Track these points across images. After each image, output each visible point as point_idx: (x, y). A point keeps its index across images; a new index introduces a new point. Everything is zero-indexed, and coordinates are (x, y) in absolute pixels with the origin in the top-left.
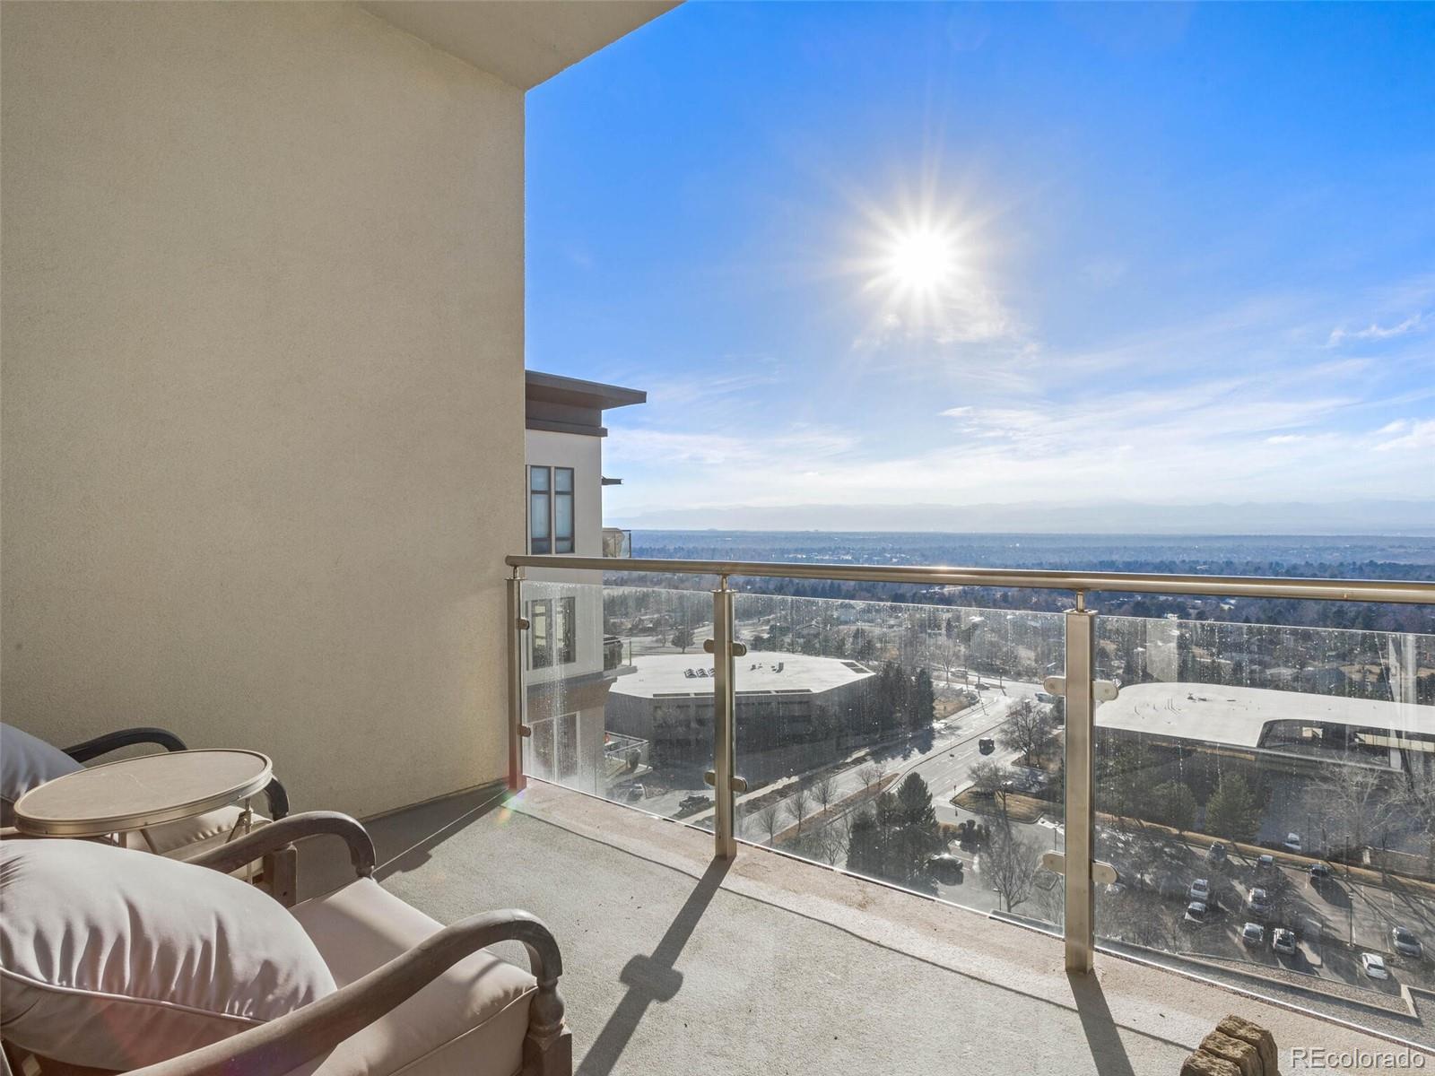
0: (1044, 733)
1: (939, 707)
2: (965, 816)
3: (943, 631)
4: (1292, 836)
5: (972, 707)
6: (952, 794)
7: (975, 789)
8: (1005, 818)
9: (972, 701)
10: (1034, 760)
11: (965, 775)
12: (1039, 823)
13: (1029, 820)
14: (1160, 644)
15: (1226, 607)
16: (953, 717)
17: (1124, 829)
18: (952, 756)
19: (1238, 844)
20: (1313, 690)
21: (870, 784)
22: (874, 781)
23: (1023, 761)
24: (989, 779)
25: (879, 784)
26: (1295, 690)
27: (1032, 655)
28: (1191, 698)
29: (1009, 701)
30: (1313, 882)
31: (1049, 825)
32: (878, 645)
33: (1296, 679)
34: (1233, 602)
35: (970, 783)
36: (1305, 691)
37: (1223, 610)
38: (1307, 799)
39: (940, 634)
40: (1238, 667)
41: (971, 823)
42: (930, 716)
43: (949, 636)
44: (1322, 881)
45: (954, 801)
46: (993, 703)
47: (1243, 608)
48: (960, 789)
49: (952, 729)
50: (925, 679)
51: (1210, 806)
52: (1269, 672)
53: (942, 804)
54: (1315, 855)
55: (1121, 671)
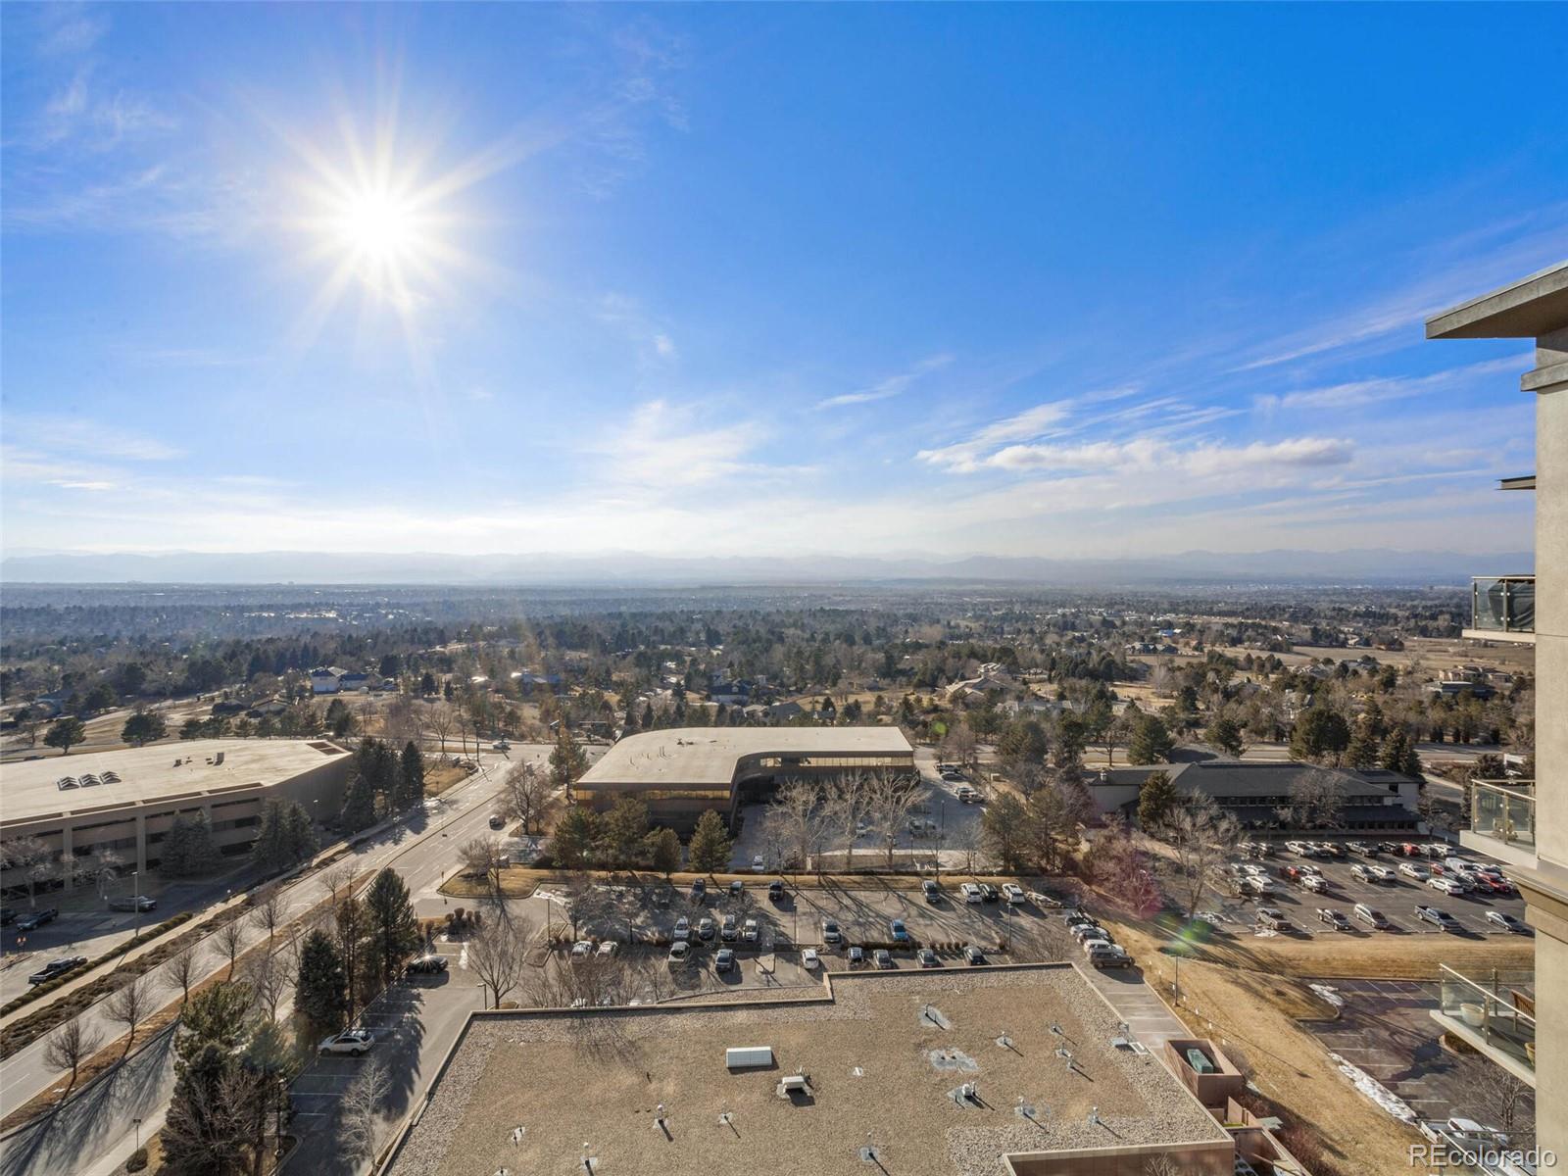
0: (542, 797)
1: (430, 779)
3: (442, 695)
4: (758, 858)
5: (471, 777)
6: (439, 882)
7: (466, 872)
8: (500, 897)
9: (470, 769)
10: (533, 827)
11: (455, 858)
12: (535, 895)
13: (525, 894)
14: (659, 691)
15: (715, 653)
16: (449, 791)
17: (616, 880)
18: (444, 836)
19: (715, 876)
20: (776, 724)
21: (337, 890)
22: (343, 885)
23: (523, 830)
24: (480, 858)
25: (350, 887)
26: (765, 725)
27: (536, 713)
28: (680, 743)
29: (510, 765)
30: (772, 897)
31: (544, 895)
32: (360, 718)
33: (766, 714)
34: (721, 647)
35: (459, 867)
36: (772, 725)
37: (712, 656)
38: (768, 824)
39: (439, 699)
40: (722, 709)
41: (459, 912)
42: (419, 792)
43: (449, 699)
44: (781, 898)
45: (442, 890)
46: (493, 770)
47: (728, 653)
48: (448, 875)
49: (445, 804)
50: (412, 754)
51: (693, 845)
52: (745, 710)
53: (428, 897)
54: (775, 873)
55: (623, 722)
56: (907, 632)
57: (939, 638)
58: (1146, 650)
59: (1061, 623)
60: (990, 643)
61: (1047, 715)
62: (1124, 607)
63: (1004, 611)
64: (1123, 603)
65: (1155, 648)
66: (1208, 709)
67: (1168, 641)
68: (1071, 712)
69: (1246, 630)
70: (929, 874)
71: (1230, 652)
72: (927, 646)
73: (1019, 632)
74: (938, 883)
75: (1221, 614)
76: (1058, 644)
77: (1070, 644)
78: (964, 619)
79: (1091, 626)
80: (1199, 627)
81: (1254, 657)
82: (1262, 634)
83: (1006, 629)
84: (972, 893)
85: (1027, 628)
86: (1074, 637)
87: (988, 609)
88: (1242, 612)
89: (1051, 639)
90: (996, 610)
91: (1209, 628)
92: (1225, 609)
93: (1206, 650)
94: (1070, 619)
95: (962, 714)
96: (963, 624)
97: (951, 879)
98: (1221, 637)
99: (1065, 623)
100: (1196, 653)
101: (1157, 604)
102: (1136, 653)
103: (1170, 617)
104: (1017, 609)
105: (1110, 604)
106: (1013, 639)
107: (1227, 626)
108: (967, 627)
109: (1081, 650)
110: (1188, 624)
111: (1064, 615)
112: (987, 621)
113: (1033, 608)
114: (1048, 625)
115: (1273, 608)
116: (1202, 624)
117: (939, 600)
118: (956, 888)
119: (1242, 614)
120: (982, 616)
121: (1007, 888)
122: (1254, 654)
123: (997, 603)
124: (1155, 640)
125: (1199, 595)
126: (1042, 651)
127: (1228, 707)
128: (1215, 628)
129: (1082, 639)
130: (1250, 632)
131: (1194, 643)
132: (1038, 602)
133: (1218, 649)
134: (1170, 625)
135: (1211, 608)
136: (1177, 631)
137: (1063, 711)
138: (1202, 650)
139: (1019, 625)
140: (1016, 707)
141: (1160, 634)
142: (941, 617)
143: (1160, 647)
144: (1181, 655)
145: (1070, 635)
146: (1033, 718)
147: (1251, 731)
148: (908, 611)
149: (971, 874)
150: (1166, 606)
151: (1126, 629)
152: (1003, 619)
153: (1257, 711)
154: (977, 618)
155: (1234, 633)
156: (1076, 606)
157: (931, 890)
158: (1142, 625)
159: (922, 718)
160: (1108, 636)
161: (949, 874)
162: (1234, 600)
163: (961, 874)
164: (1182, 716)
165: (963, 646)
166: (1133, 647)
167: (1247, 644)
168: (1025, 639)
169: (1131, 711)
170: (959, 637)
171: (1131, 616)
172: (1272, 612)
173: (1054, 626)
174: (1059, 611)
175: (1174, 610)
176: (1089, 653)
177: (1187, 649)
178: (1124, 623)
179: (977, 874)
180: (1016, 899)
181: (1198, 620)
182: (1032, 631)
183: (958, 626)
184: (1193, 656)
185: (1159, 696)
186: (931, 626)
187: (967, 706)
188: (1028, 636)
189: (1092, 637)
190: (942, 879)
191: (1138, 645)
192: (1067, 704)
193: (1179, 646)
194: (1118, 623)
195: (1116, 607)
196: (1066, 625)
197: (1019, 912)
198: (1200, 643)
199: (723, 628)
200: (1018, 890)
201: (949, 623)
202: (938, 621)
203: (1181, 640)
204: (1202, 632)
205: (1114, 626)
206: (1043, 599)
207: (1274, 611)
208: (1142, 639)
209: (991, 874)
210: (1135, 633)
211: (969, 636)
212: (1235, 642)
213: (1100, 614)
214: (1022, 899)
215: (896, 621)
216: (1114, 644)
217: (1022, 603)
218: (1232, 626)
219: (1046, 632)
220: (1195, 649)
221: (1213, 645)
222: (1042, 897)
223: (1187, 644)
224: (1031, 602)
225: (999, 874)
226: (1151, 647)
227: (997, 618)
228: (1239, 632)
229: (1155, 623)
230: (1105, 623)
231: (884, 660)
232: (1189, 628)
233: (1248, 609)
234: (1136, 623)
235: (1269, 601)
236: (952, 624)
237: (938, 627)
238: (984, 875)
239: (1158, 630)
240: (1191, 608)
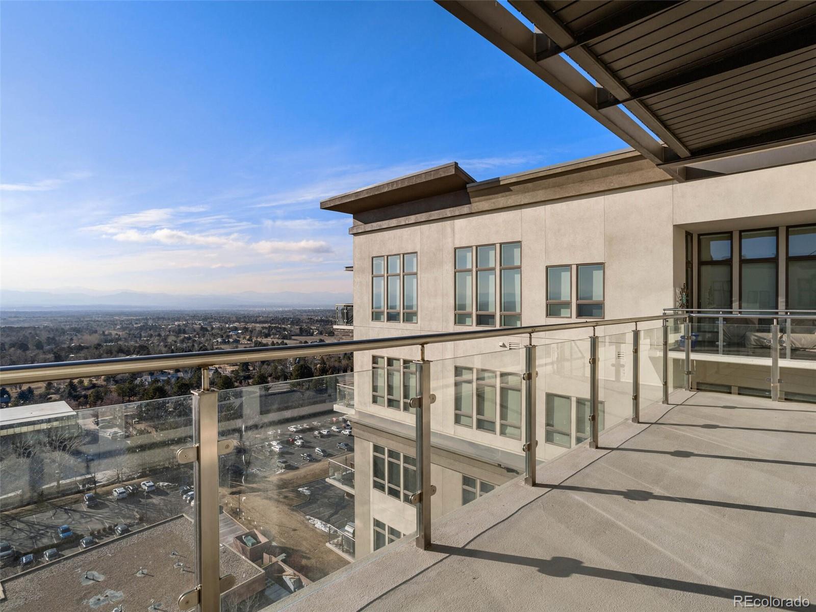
56: (72, 339)
57: (96, 342)
58: (224, 342)
59: (177, 330)
60: (132, 343)
61: (168, 382)
62: (212, 320)
63: (142, 324)
64: (212, 318)
65: (229, 341)
66: (254, 369)
67: (235, 337)
68: (182, 378)
69: (272, 330)
70: (89, 489)
71: (264, 341)
72: (87, 348)
73: (151, 336)
74: (96, 493)
75: (260, 322)
76: (175, 342)
77: (182, 341)
78: (114, 330)
79: (195, 331)
80: (250, 329)
81: (275, 342)
82: (279, 331)
83: (143, 334)
84: (120, 493)
85: (157, 333)
86: (185, 337)
87: (131, 323)
88: (270, 321)
89: (171, 339)
90: (136, 324)
91: (255, 329)
92: (263, 320)
93: (253, 340)
94: (183, 327)
95: (113, 387)
96: (114, 333)
97: (104, 489)
98: (260, 334)
99: (180, 330)
100: (249, 342)
101: (229, 318)
102: (219, 344)
103: (236, 324)
104: (150, 323)
105: (205, 319)
106: (147, 340)
107: (263, 328)
108: (117, 334)
109: (188, 344)
110: (245, 328)
111: (179, 325)
112: (131, 330)
113: (160, 322)
114: (169, 331)
115: (284, 319)
116: (252, 327)
117: (97, 319)
118: (110, 493)
119: (270, 322)
120: (127, 328)
121: (144, 484)
122: (275, 341)
123: (137, 320)
124: (228, 337)
125: (251, 313)
126: (166, 346)
127: (263, 367)
128: (258, 329)
129: (189, 338)
130: (274, 331)
131: (248, 337)
132: (164, 318)
133: (259, 340)
134: (236, 329)
135: (256, 320)
136: (240, 332)
137: (178, 378)
138: (252, 341)
139: (152, 332)
140: (149, 379)
141: (231, 333)
142: (98, 329)
143: (231, 340)
144: (242, 344)
145: (182, 336)
146: (160, 384)
147: (273, 378)
148: (73, 326)
149: (120, 482)
150: (234, 319)
151: (213, 331)
152: (141, 328)
153: (276, 368)
154: (123, 329)
155: (266, 331)
156: (186, 320)
157: (90, 499)
158: (222, 329)
159: (83, 393)
160: (204, 336)
161: (104, 486)
162: (266, 315)
163: (113, 484)
164: (242, 374)
165: (114, 346)
166: (217, 341)
167: (272, 336)
168: (155, 340)
169: (216, 374)
170: (111, 341)
171: (216, 325)
172: (283, 321)
173: (173, 332)
174: (176, 323)
175: (238, 320)
176: (193, 345)
177: (245, 340)
178: (213, 328)
179: (124, 481)
180: (150, 489)
181: (250, 326)
182: (159, 335)
183: (110, 334)
184: (247, 344)
185: (230, 366)
186: (90, 335)
187: (116, 382)
188: (157, 338)
189: (195, 336)
190: (98, 490)
191: (220, 340)
192: (181, 374)
193: (240, 339)
194: (209, 329)
195: (208, 320)
196: (179, 331)
197: (152, 496)
198: (251, 337)
200: (151, 484)
201: (104, 332)
202: (96, 332)
203: (242, 336)
204: (251, 332)
205: (206, 330)
206: (166, 316)
207: (284, 320)
208: (222, 337)
209: (134, 479)
210: (218, 334)
211: (119, 339)
212: (267, 336)
213: (200, 324)
214: (154, 488)
215: (63, 332)
216: (207, 340)
217: (153, 319)
218: (266, 328)
219: (168, 335)
220: (248, 340)
221: (257, 338)
222: (166, 484)
223: (244, 338)
224: (159, 319)
225: (138, 478)
226: (227, 340)
227: (137, 328)
228: (269, 331)
229: (229, 328)
230: (202, 329)
232: (246, 330)
233: (273, 320)
234: (219, 328)
235: (282, 316)
236: (106, 333)
237: (96, 335)
238: (129, 480)
239: (230, 332)
240: (247, 320)
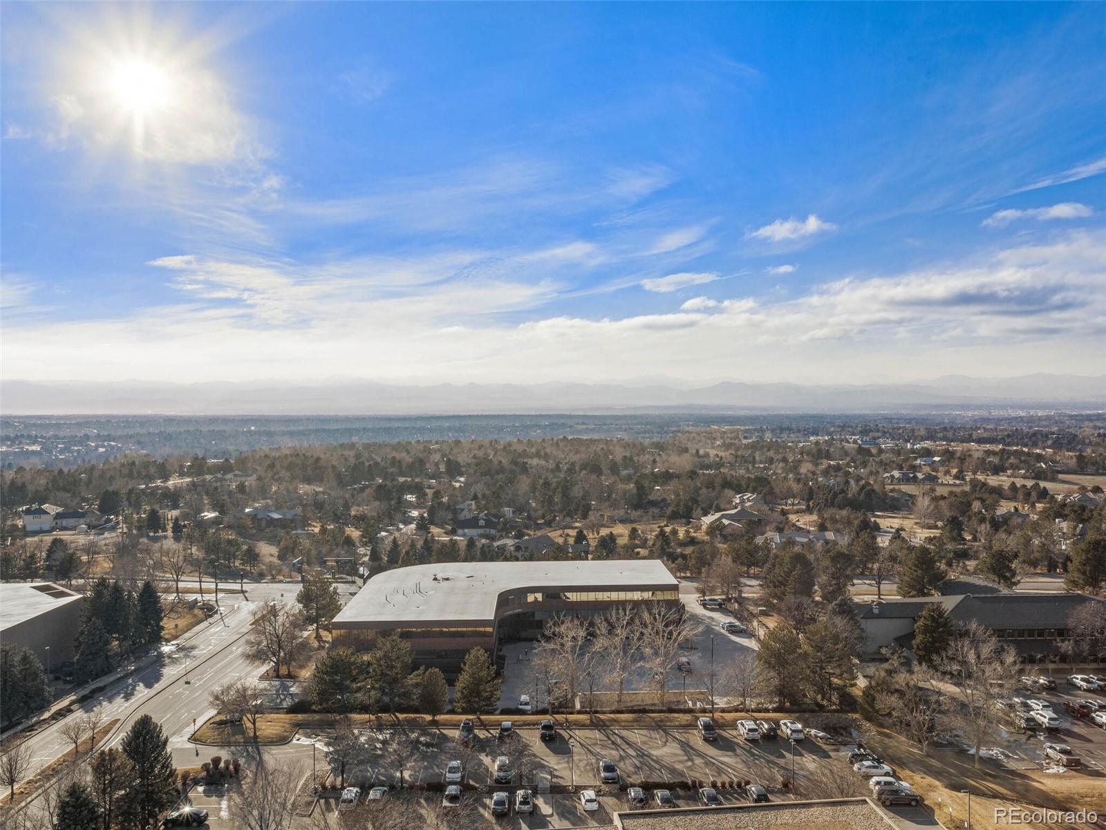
0: (294, 637)
1: (168, 624)
2: (209, 753)
3: (170, 533)
4: (524, 698)
5: (210, 620)
6: (191, 730)
7: (218, 719)
8: (255, 742)
9: (209, 611)
10: (284, 670)
11: (206, 704)
12: (294, 741)
13: (283, 740)
14: (401, 526)
15: (457, 485)
16: (187, 635)
17: (380, 727)
18: (188, 683)
19: (482, 717)
20: (531, 558)
21: (79, 741)
22: (85, 736)
23: (271, 673)
24: (234, 702)
25: (93, 738)
26: (517, 559)
27: (274, 550)
28: (435, 579)
29: (252, 606)
30: (544, 738)
31: (305, 741)
32: (84, 558)
33: (518, 548)
34: (462, 479)
35: (212, 712)
36: (526, 560)
37: (455, 488)
38: (536, 661)
39: (166, 537)
40: (471, 543)
41: (216, 761)
42: (156, 638)
43: (177, 539)
44: (551, 738)
45: (194, 739)
46: (233, 611)
47: (471, 485)
48: (200, 722)
49: (185, 650)
50: (149, 593)
51: (460, 685)
52: (496, 544)
53: (179, 746)
54: (544, 712)
55: (366, 559)
56: (654, 461)
57: (688, 468)
58: (906, 480)
59: (814, 451)
60: (742, 472)
61: (810, 546)
62: (880, 434)
63: (754, 439)
64: (878, 431)
65: (915, 477)
66: (975, 539)
67: (927, 469)
68: (835, 543)
69: (1009, 458)
70: (704, 711)
71: (993, 481)
72: (678, 477)
73: (771, 461)
74: (713, 719)
75: (980, 441)
76: (813, 473)
77: (826, 473)
78: (713, 448)
79: (846, 454)
80: (958, 455)
81: (1018, 486)
82: (1024, 461)
83: (757, 458)
84: (750, 730)
85: (780, 457)
86: (830, 466)
87: (737, 437)
88: (1003, 439)
89: (805, 468)
90: (746, 438)
91: (970, 456)
92: (986, 435)
93: (968, 479)
94: (825, 447)
95: (722, 546)
96: (712, 452)
97: (729, 716)
98: (982, 466)
99: (819, 451)
100: (958, 482)
101: (913, 430)
102: (895, 481)
103: (927, 444)
104: (768, 436)
105: (865, 432)
106: (765, 468)
107: (988, 453)
108: (717, 455)
109: (838, 479)
110: (947, 451)
111: (817, 443)
112: (737, 449)
113: (785, 436)
114: (802, 453)
115: (1035, 434)
116: (962, 451)
117: (687, 429)
118: (733, 725)
119: (1002, 441)
120: (731, 445)
121: (785, 724)
122: (1019, 482)
123: (746, 431)
124: (914, 468)
125: (958, 422)
126: (799, 481)
127: (997, 537)
128: (976, 455)
129: (838, 468)
130: (1012, 460)
131: (954, 471)
132: (790, 429)
133: (981, 477)
134: (928, 453)
135: (971, 435)
136: (937, 459)
137: (827, 542)
138: (963, 479)
139: (771, 454)
140: (777, 538)
141: (918, 461)
142: (689, 445)
143: (920, 476)
144: (942, 484)
145: (825, 463)
146: (797, 549)
147: (1024, 562)
148: (655, 440)
149: (748, 711)
150: (923, 432)
151: (883, 456)
152: (754, 447)
153: (1028, 541)
154: (727, 446)
155: (994, 460)
156: (829, 434)
157: (707, 727)
158: (899, 453)
159: (679, 550)
160: (864, 464)
161: (723, 711)
162: (991, 426)
163: (737, 711)
164: (949, 546)
165: (716, 476)
166: (892, 476)
167: (1009, 472)
168: (779, 468)
169: (899, 542)
170: (708, 467)
171: (887, 444)
172: (1033, 439)
173: (808, 454)
174: (812, 438)
175: (931, 436)
176: (847, 482)
177: (948, 477)
178: (881, 451)
179: (753, 711)
180: (795, 736)
181: (958, 448)
182: (785, 460)
183: (707, 455)
184: (955, 485)
185: (923, 527)
186: (679, 455)
187: (725, 538)
188: (781, 464)
189: (848, 465)
190: (717, 715)
191: (896, 474)
192: (830, 535)
193: (939, 475)
194: (874, 451)
195: (871, 434)
196: (819, 454)
197: (803, 752)
198: (961, 471)
199: (463, 458)
200: (799, 726)
201: (697, 451)
202: (686, 450)
203: (941, 469)
204: (962, 459)
205: (868, 453)
206: (794, 426)
207: (1035, 438)
208: (901, 468)
209: (767, 710)
210: (893, 462)
211: (719, 465)
212: (997, 470)
213: (855, 442)
214: (801, 736)
215: (643, 450)
216: (871, 473)
217: (773, 431)
218: (994, 453)
219: (800, 461)
220: (956, 477)
221: (975, 473)
222: (821, 734)
223: (947, 473)
224: (782, 430)
225: (775, 710)
226: (911, 475)
227: (747, 446)
228: (1001, 460)
229: (913, 451)
230: (860, 450)
231: (635, 491)
232: (949, 455)
233: (1008, 436)
234: (892, 451)
235: (1030, 428)
236: (701, 452)
237: (687, 456)
238: (760, 711)
239: (916, 459)
240: (950, 435)
